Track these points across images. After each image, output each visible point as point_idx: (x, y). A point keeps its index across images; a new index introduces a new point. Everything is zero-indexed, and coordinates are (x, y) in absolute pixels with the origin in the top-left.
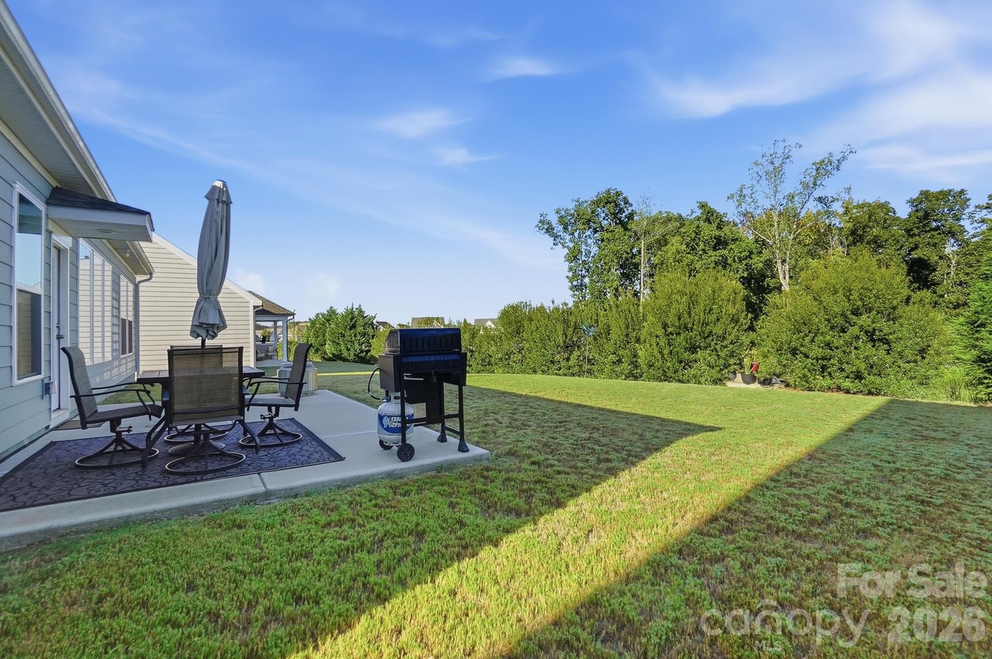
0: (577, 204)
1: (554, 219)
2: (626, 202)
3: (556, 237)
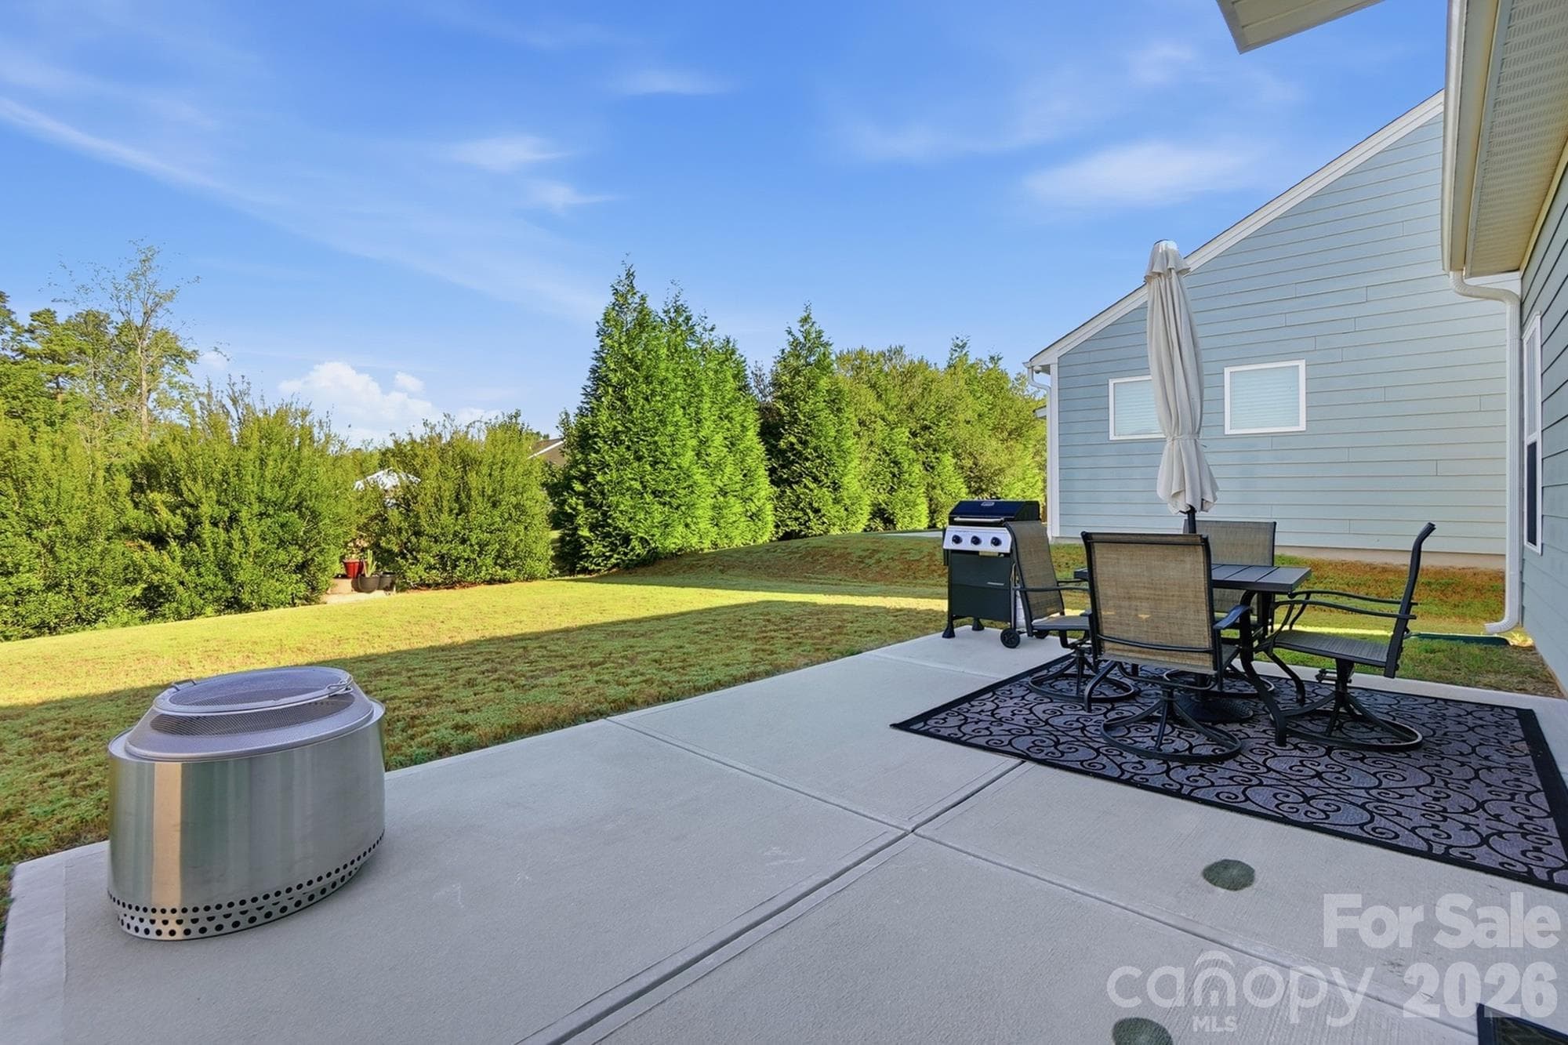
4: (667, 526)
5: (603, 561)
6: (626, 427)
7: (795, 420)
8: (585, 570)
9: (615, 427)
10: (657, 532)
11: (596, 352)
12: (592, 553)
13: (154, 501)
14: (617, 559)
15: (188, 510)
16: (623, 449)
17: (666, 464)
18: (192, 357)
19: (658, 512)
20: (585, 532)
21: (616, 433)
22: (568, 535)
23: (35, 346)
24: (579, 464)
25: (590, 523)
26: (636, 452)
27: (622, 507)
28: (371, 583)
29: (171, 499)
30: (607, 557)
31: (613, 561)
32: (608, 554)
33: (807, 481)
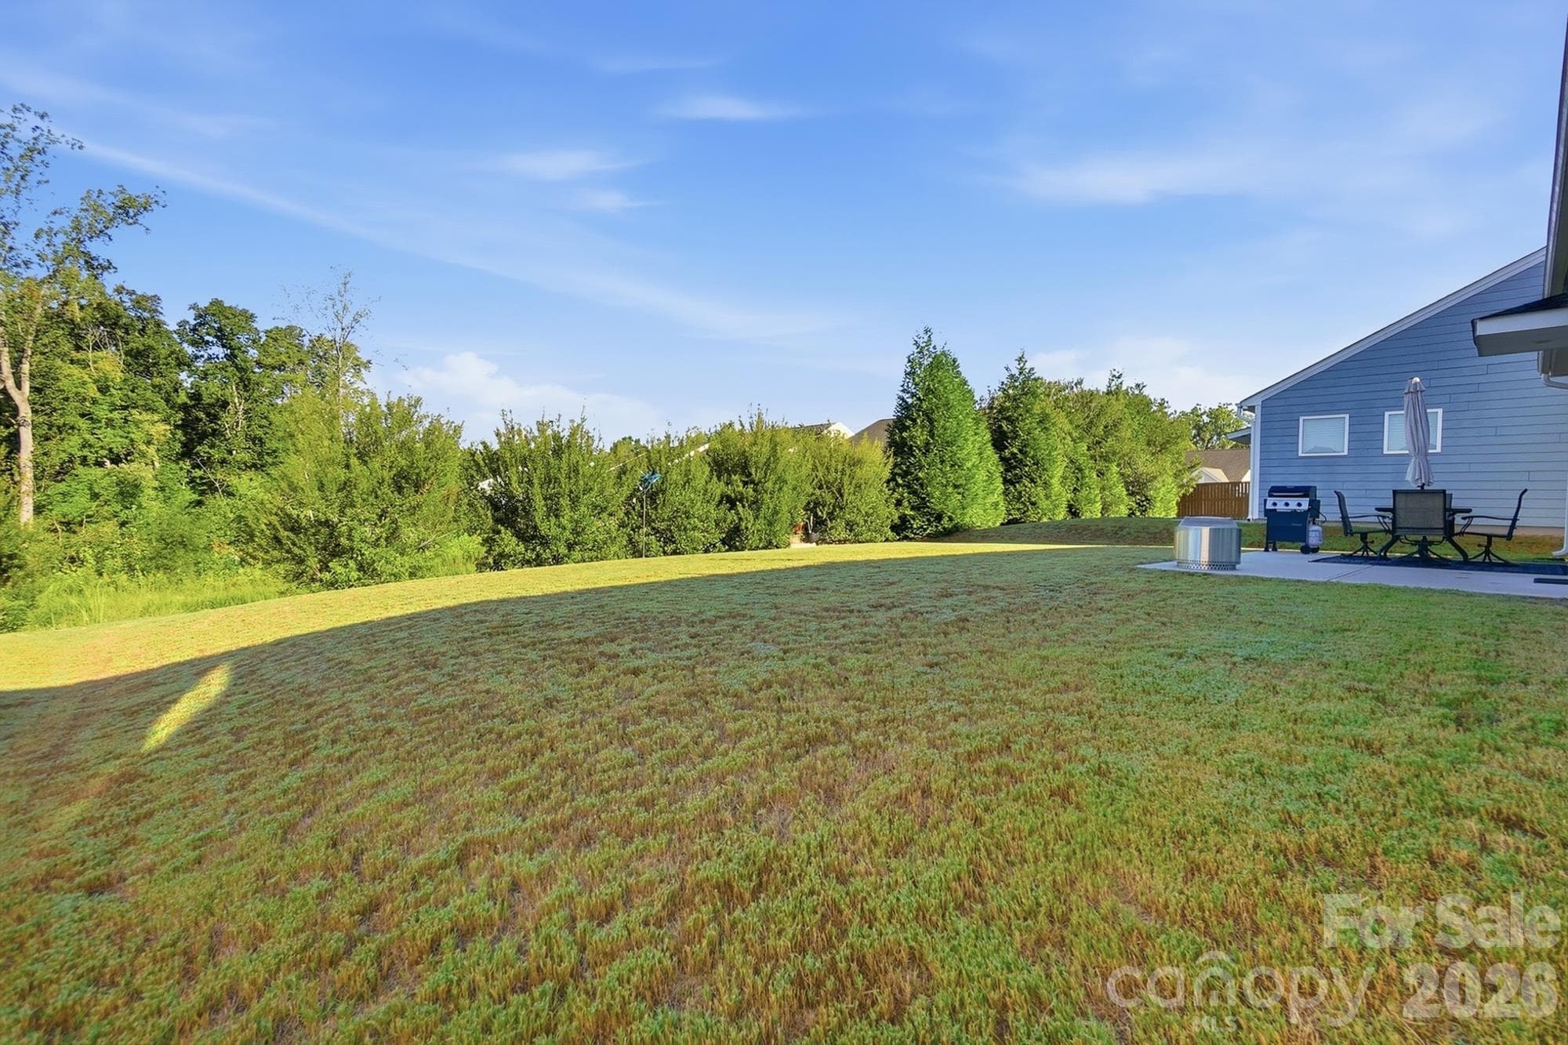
7: (1016, 437)
8: (906, 538)
10: (958, 513)
14: (931, 530)
20: (909, 512)
25: (913, 505)
27: (935, 495)
28: (812, 537)
31: (928, 531)
33: (1026, 482)
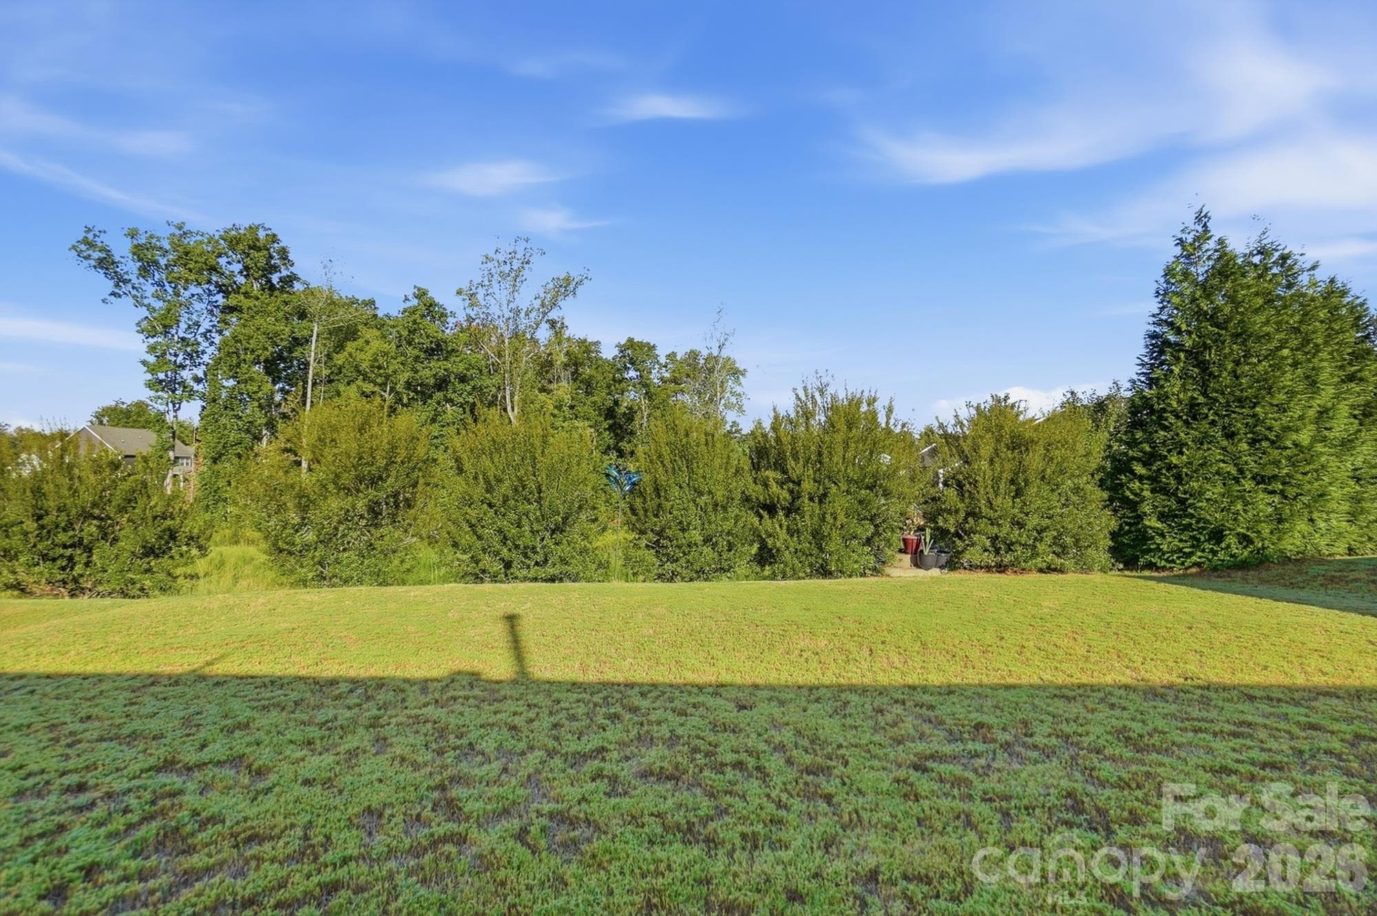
0: (177, 232)
1: (121, 249)
2: (284, 253)
3: (120, 280)
4: (1280, 521)
5: (1178, 558)
6: (1211, 398)
8: (1150, 566)
9: (1193, 398)
10: (1265, 529)
11: (1153, 316)
12: (1165, 547)
13: (768, 478)
14: (1200, 557)
15: (791, 485)
16: (1205, 425)
17: (1273, 442)
18: (743, 373)
19: (1264, 503)
20: (1152, 522)
21: (1193, 405)
22: (1127, 524)
23: (667, 375)
24: (1141, 443)
25: (1160, 512)
26: (1224, 428)
27: (1209, 495)
28: (930, 561)
29: (779, 476)
30: (1185, 553)
31: (1194, 559)
32: (1187, 550)
